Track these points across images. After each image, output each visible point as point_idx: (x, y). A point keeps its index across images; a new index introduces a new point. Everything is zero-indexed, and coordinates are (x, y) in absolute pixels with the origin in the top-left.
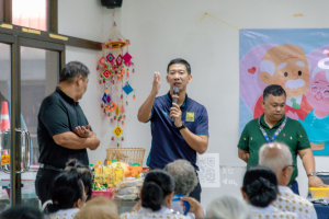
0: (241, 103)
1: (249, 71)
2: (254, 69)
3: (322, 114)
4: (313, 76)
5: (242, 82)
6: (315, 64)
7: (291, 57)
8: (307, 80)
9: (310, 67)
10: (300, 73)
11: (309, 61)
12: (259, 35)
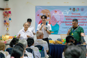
0: (36, 22)
1: (38, 15)
2: (39, 15)
3: (54, 25)
4: (52, 16)
5: (36, 18)
6: (52, 14)
7: (47, 12)
8: (50, 17)
9: (51, 15)
10: (49, 16)
11: (51, 13)
12: (40, 7)
